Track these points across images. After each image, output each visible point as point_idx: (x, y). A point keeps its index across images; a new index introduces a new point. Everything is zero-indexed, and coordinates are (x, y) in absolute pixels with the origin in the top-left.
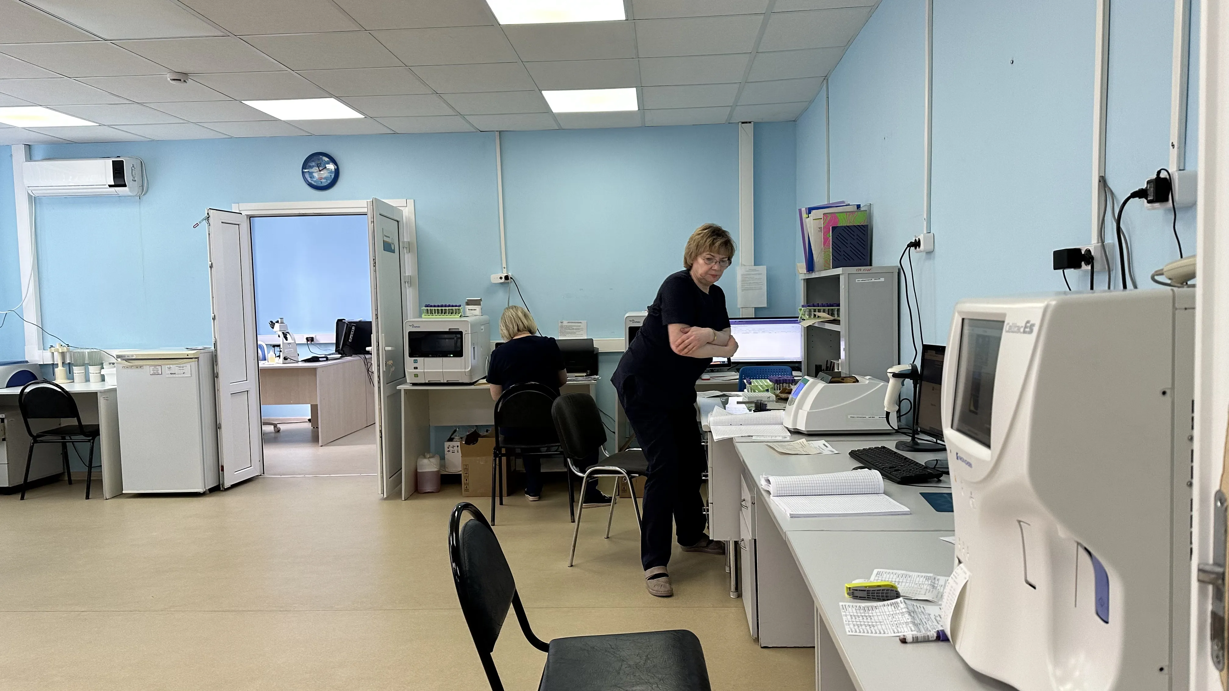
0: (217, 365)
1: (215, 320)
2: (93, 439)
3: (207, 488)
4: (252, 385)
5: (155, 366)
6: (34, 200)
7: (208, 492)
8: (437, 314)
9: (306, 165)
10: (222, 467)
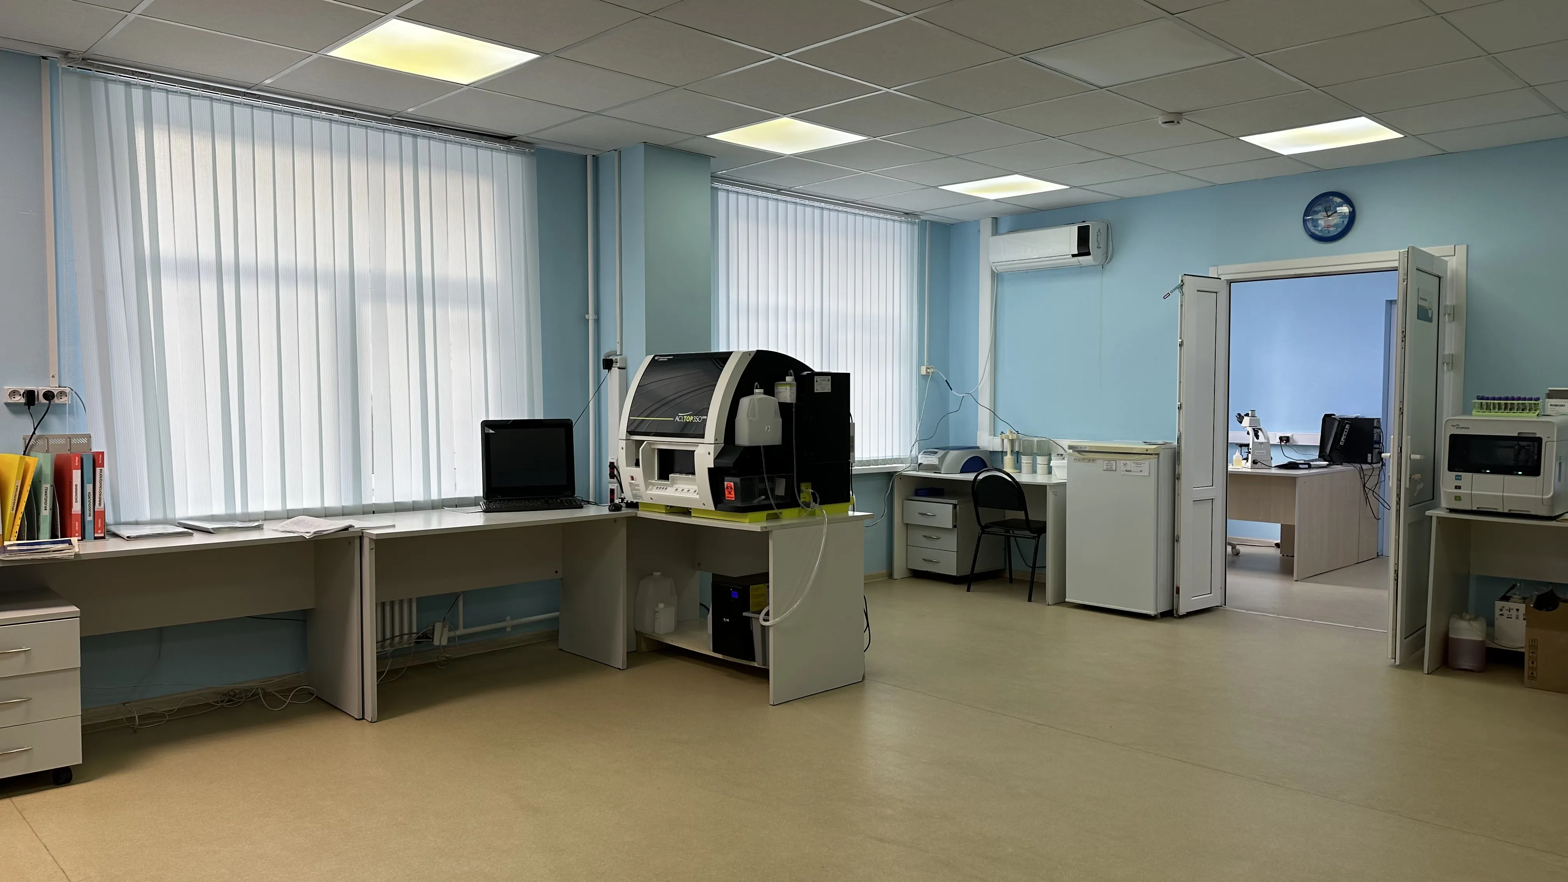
0: (1179, 464)
1: (1181, 410)
2: (1039, 537)
3: (1159, 612)
4: (1217, 492)
5: (1109, 460)
6: (996, 277)
7: (1159, 616)
8: (1497, 410)
9: (1309, 210)
10: (1178, 589)
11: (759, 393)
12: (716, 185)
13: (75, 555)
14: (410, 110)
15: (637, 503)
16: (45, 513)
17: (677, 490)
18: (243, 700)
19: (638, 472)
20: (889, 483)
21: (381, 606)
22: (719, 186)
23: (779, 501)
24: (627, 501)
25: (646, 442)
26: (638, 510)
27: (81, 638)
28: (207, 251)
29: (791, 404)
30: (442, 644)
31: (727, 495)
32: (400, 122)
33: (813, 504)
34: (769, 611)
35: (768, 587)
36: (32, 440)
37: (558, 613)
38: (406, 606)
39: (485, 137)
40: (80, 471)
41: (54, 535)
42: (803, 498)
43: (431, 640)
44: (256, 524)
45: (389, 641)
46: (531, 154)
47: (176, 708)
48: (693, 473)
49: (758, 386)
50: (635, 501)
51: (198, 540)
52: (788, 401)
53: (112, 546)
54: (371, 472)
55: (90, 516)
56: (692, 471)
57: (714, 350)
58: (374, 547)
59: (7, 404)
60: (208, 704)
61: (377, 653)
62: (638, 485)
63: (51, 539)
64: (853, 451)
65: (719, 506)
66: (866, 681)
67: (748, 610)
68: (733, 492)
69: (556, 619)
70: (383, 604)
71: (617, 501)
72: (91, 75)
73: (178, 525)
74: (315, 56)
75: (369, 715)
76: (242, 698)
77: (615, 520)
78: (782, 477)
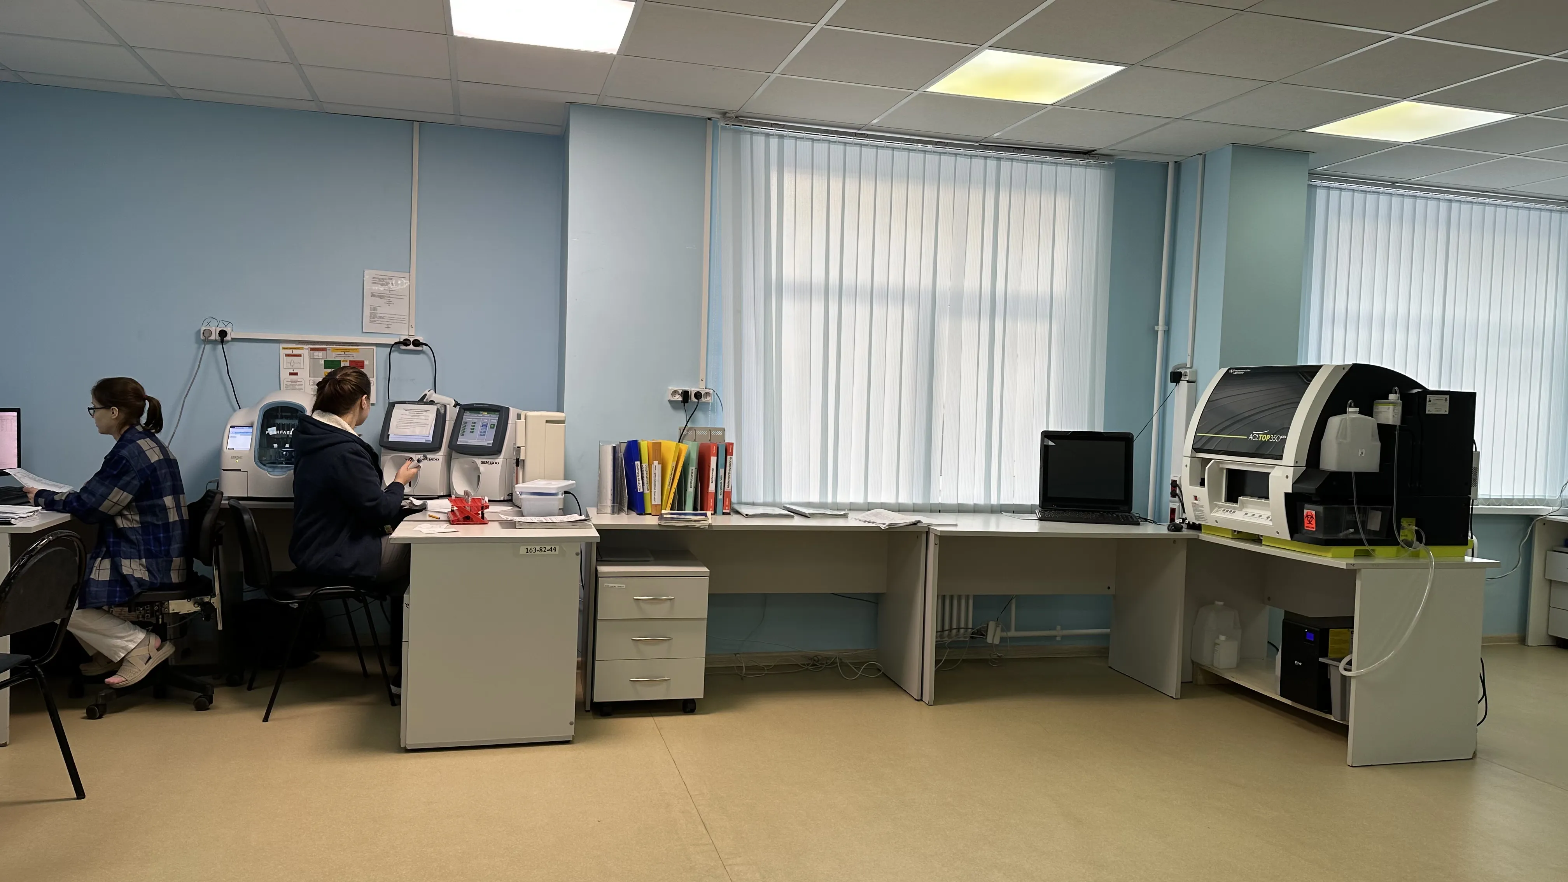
11: (1354, 412)
12: (1315, 182)
13: (709, 525)
14: (996, 135)
15: (1200, 525)
16: (691, 490)
17: (1246, 514)
18: (824, 666)
19: (1203, 492)
20: (1528, 528)
21: (942, 598)
22: (1318, 183)
23: (1372, 537)
24: (1189, 522)
25: (1213, 461)
26: (1201, 533)
27: (709, 594)
28: (818, 274)
29: (1395, 426)
30: (995, 642)
31: (1306, 525)
32: (986, 147)
33: (1416, 543)
34: (1351, 660)
35: (1352, 633)
36: (685, 431)
37: (1108, 630)
38: (963, 602)
39: (1066, 154)
40: (716, 457)
41: (695, 509)
42: (1404, 536)
43: (984, 637)
44: (843, 512)
45: (947, 632)
46: (1110, 166)
47: (773, 664)
48: (1267, 498)
49: (1353, 405)
50: (1197, 523)
51: (797, 522)
52: (1391, 423)
53: (734, 521)
54: (940, 475)
55: (721, 495)
56: (1265, 495)
57: (1300, 363)
58: (938, 542)
59: (670, 401)
60: (797, 665)
61: (936, 641)
62: (1202, 506)
63: (693, 511)
64: (1476, 485)
65: (1296, 536)
66: (1478, 760)
67: (1325, 655)
68: (1314, 522)
69: (1107, 636)
70: (944, 597)
71: (1177, 521)
72: (741, 130)
73: (783, 508)
74: (916, 93)
75: (926, 698)
76: (823, 664)
77: (1175, 541)
78: (1377, 509)
